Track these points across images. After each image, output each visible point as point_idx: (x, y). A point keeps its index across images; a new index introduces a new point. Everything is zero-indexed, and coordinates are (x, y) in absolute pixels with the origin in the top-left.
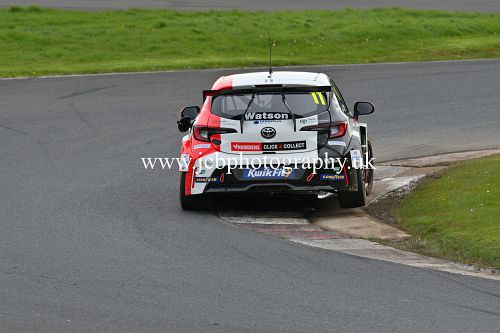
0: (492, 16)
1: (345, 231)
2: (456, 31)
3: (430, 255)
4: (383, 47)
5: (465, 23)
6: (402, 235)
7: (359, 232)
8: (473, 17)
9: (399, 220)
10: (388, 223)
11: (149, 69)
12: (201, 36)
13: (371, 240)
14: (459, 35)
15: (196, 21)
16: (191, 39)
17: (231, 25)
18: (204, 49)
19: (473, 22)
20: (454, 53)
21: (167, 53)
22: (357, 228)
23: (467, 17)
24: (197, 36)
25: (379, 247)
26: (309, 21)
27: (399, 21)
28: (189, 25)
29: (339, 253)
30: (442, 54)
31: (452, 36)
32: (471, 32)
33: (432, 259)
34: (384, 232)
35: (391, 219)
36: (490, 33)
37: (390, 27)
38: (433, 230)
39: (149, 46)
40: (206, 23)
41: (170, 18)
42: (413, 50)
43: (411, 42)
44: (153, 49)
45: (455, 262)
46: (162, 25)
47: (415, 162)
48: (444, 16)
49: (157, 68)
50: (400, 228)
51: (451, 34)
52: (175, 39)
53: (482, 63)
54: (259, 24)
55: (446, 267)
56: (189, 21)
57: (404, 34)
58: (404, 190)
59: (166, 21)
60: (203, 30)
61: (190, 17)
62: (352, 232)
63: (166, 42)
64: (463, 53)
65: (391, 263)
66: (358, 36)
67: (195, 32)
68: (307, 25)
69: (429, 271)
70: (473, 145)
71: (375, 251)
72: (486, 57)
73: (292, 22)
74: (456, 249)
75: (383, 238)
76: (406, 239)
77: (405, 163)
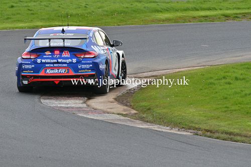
0: (178, 2)
1: (105, 110)
2: (160, 9)
3: (147, 122)
4: (123, 17)
5: (164, 6)
6: (134, 112)
7: (112, 111)
8: (168, 3)
9: (132, 104)
10: (126, 105)
11: (6, 28)
12: (32, 12)
13: (118, 114)
14: (161, 12)
15: (29, 5)
16: (27, 14)
17: (47, 6)
18: (34, 19)
19: (168, 5)
20: (159, 21)
21: (15, 21)
22: (111, 108)
23: (165, 3)
24: (30, 12)
25: (122, 118)
26: (87, 5)
27: (131, 5)
28: (26, 6)
29: (102, 121)
30: (153, 21)
31: (158, 12)
32: (167, 10)
33: (148, 123)
34: (125, 110)
35: (128, 104)
36: (177, 10)
37: (127, 8)
38: (149, 109)
39: (6, 17)
40: (34, 6)
41: (16, 3)
42: (139, 19)
43: (138, 15)
44: (8, 18)
45: (160, 125)
46: (12, 7)
47: (140, 75)
48: (154, 2)
49: (10, 28)
50: (133, 108)
51: (158, 11)
52: (19, 14)
53: (173, 26)
54: (61, 6)
55: (155, 127)
56: (26, 4)
57: (134, 11)
58: (134, 89)
59: (14, 4)
60: (33, 9)
61: (27, 2)
62: (109, 110)
63: (15, 15)
64: (163, 21)
65: (129, 126)
66: (112, 12)
67: (29, 10)
68: (86, 7)
69: (147, 129)
70: (168, 66)
71: (120, 120)
72: (175, 22)
73: (78, 5)
74: (160, 119)
75: (124, 113)
76: (136, 114)
77: (135, 76)
